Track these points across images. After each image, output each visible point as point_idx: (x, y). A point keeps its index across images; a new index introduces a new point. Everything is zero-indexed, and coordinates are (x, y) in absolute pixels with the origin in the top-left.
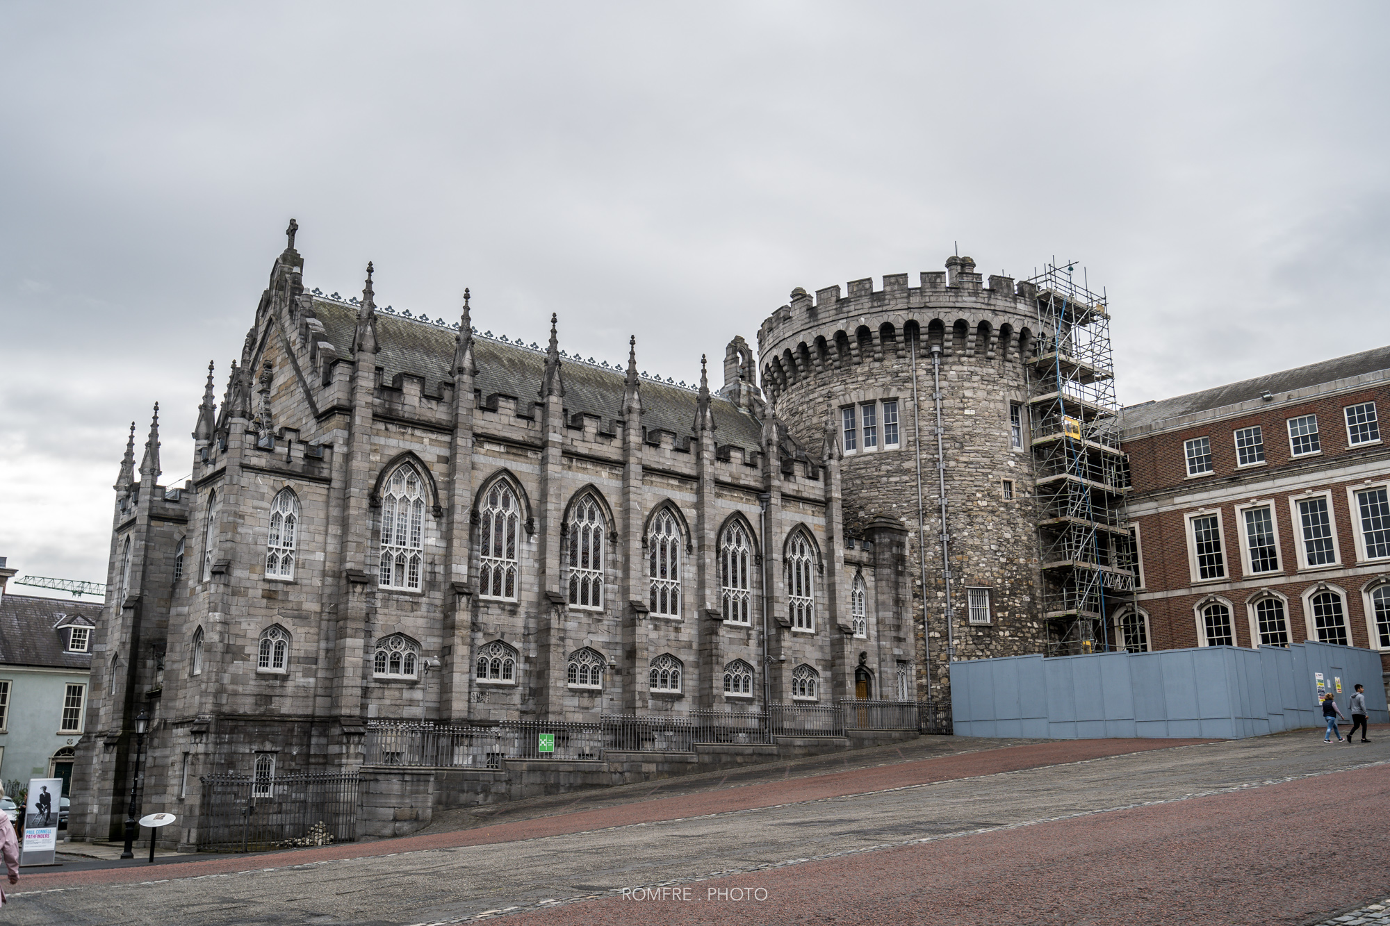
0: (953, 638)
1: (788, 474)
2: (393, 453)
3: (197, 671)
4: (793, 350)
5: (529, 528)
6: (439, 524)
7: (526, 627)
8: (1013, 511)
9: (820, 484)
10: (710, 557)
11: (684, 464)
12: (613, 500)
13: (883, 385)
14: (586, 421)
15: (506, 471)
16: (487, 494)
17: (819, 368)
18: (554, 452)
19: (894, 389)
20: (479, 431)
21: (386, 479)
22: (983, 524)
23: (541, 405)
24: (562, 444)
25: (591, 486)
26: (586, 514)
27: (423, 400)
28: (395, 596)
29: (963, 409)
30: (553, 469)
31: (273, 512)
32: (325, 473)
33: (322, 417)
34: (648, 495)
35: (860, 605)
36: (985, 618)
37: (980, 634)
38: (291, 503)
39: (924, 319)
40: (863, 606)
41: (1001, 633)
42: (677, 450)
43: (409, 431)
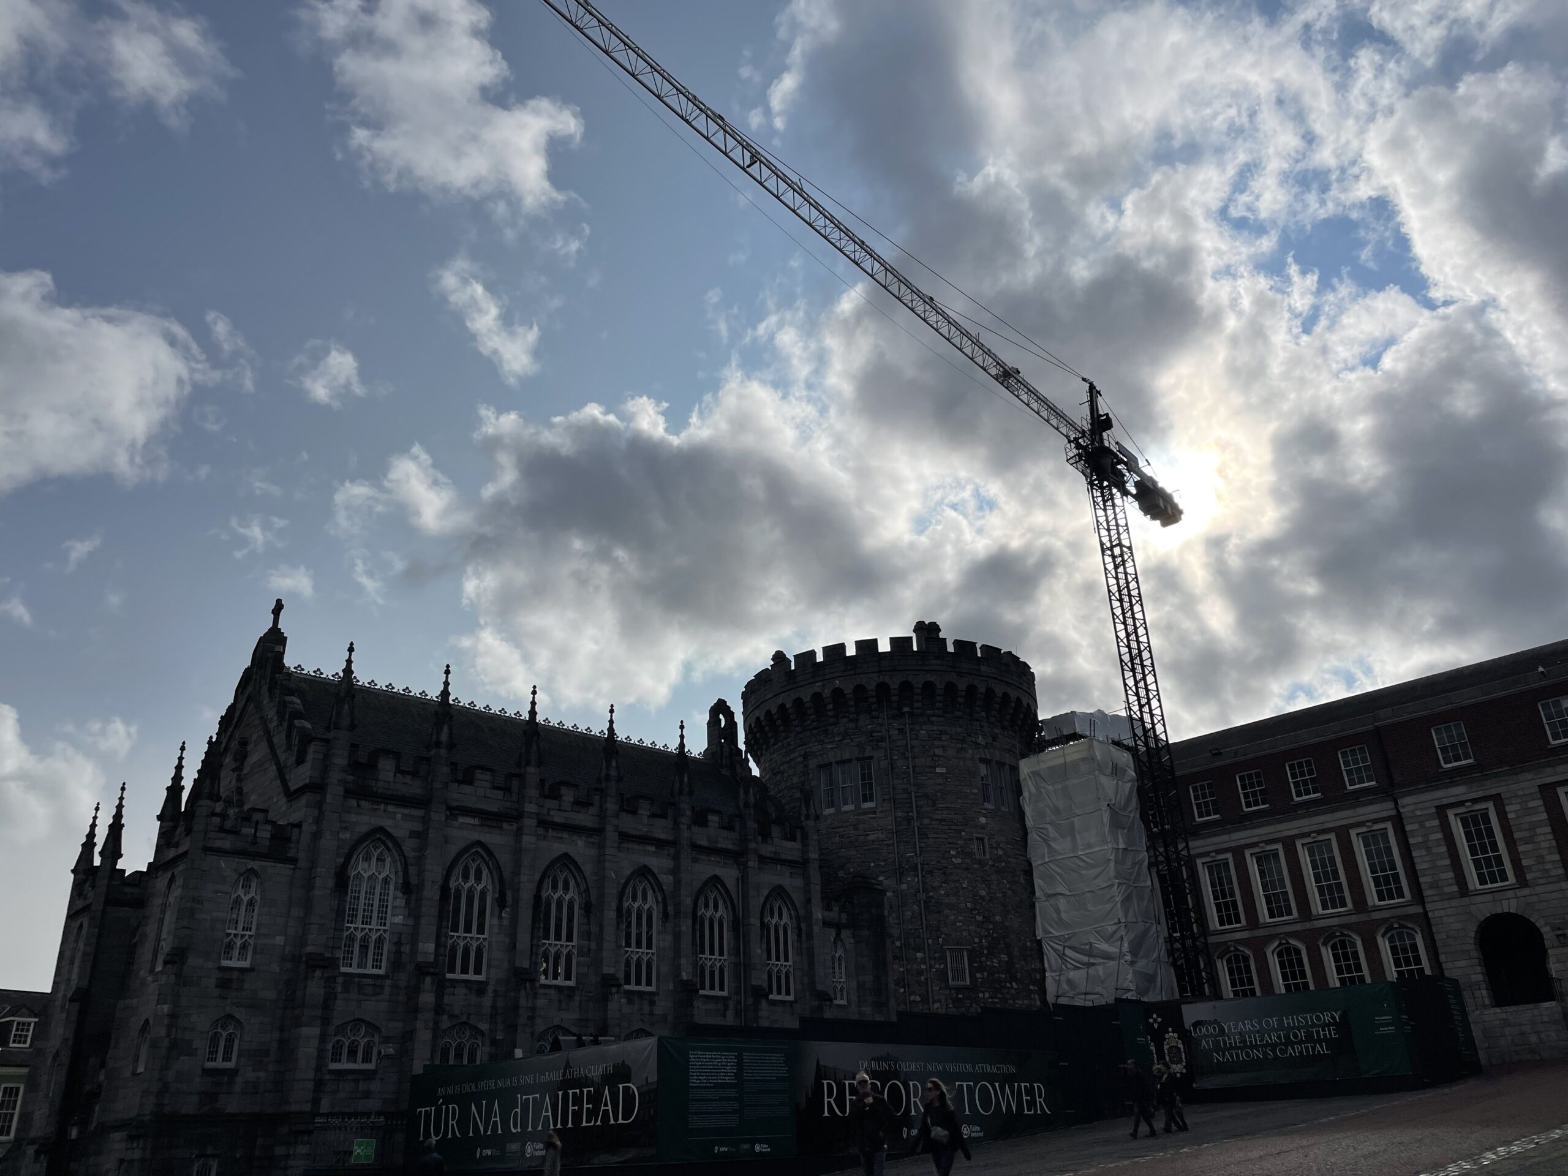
0: (934, 1002)
1: (766, 836)
2: (364, 829)
3: (141, 1069)
4: (773, 712)
5: (501, 902)
6: (408, 902)
7: (494, 1007)
8: (987, 868)
9: (797, 845)
10: (686, 926)
11: (661, 829)
12: (588, 869)
13: (858, 745)
14: (564, 790)
15: (479, 843)
16: (459, 870)
17: (799, 729)
18: (529, 823)
19: (868, 748)
20: (455, 804)
21: (355, 857)
22: (958, 881)
23: (519, 776)
24: (538, 814)
25: (566, 855)
26: (560, 885)
27: (398, 775)
28: (357, 980)
29: (935, 767)
30: (528, 840)
31: (234, 896)
32: (291, 853)
33: (292, 795)
34: (626, 861)
35: (840, 968)
36: (964, 980)
37: (961, 996)
38: (254, 885)
39: (894, 683)
40: (843, 969)
41: (981, 995)
42: (654, 815)
43: (382, 807)
